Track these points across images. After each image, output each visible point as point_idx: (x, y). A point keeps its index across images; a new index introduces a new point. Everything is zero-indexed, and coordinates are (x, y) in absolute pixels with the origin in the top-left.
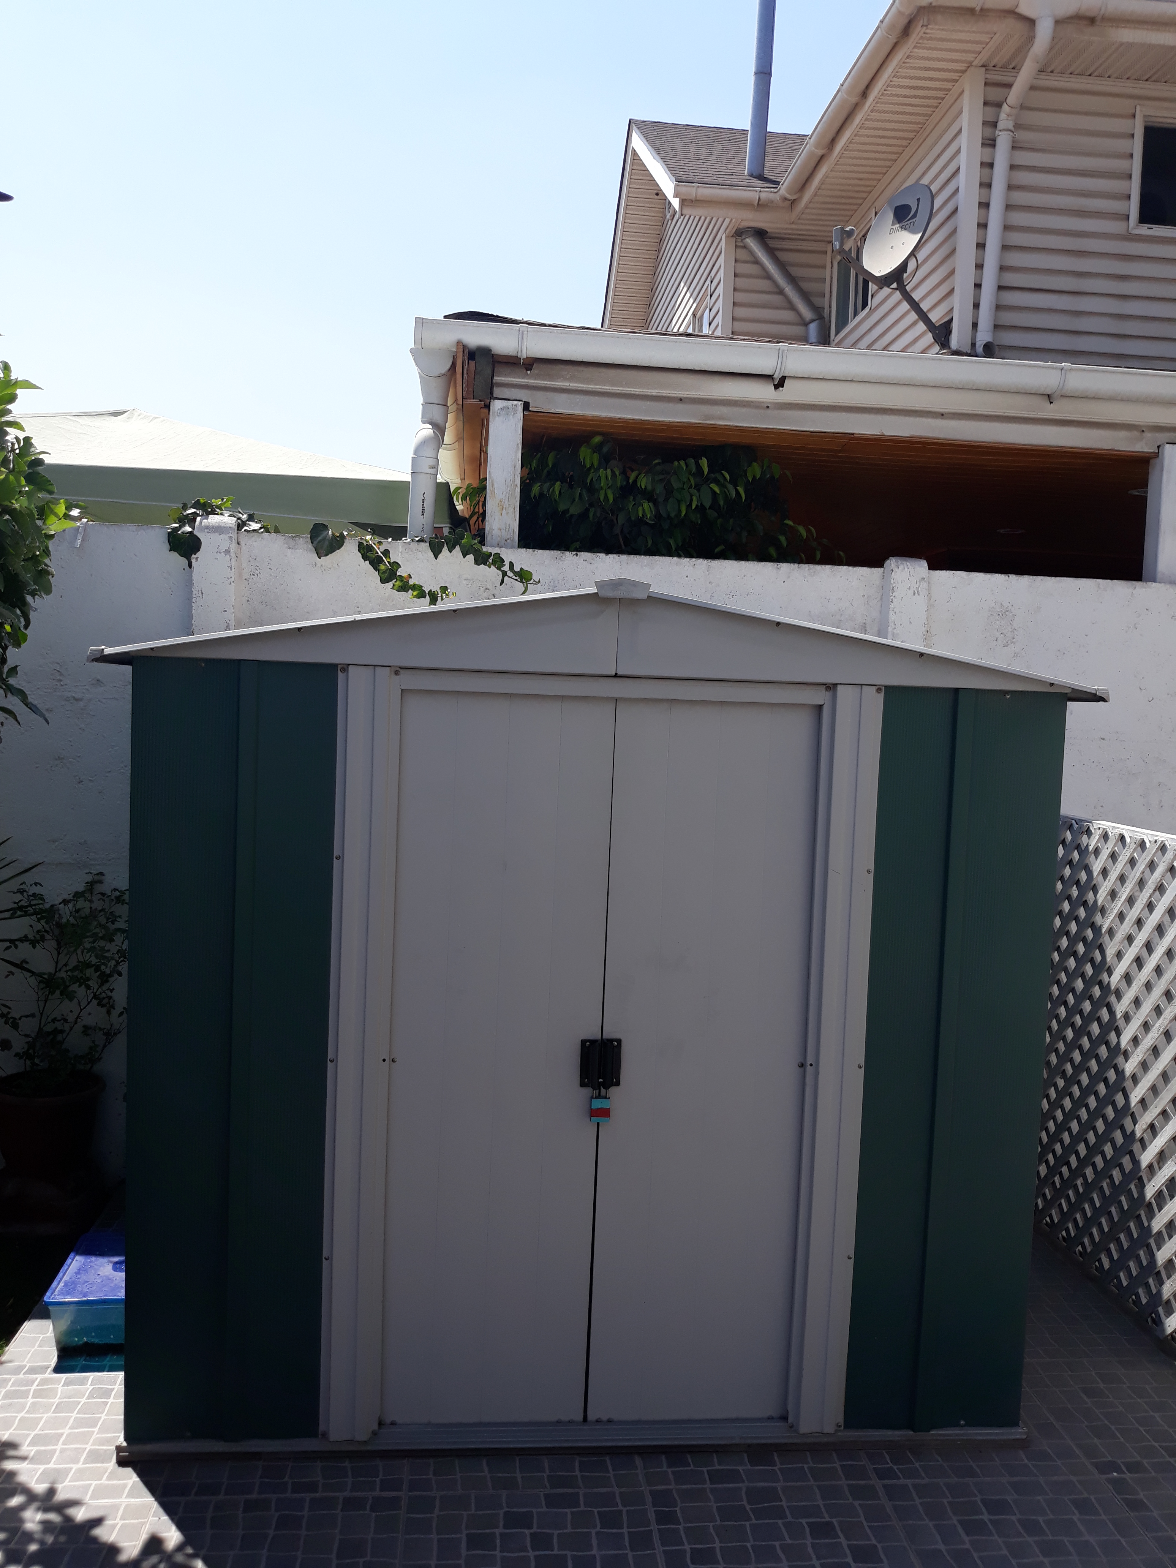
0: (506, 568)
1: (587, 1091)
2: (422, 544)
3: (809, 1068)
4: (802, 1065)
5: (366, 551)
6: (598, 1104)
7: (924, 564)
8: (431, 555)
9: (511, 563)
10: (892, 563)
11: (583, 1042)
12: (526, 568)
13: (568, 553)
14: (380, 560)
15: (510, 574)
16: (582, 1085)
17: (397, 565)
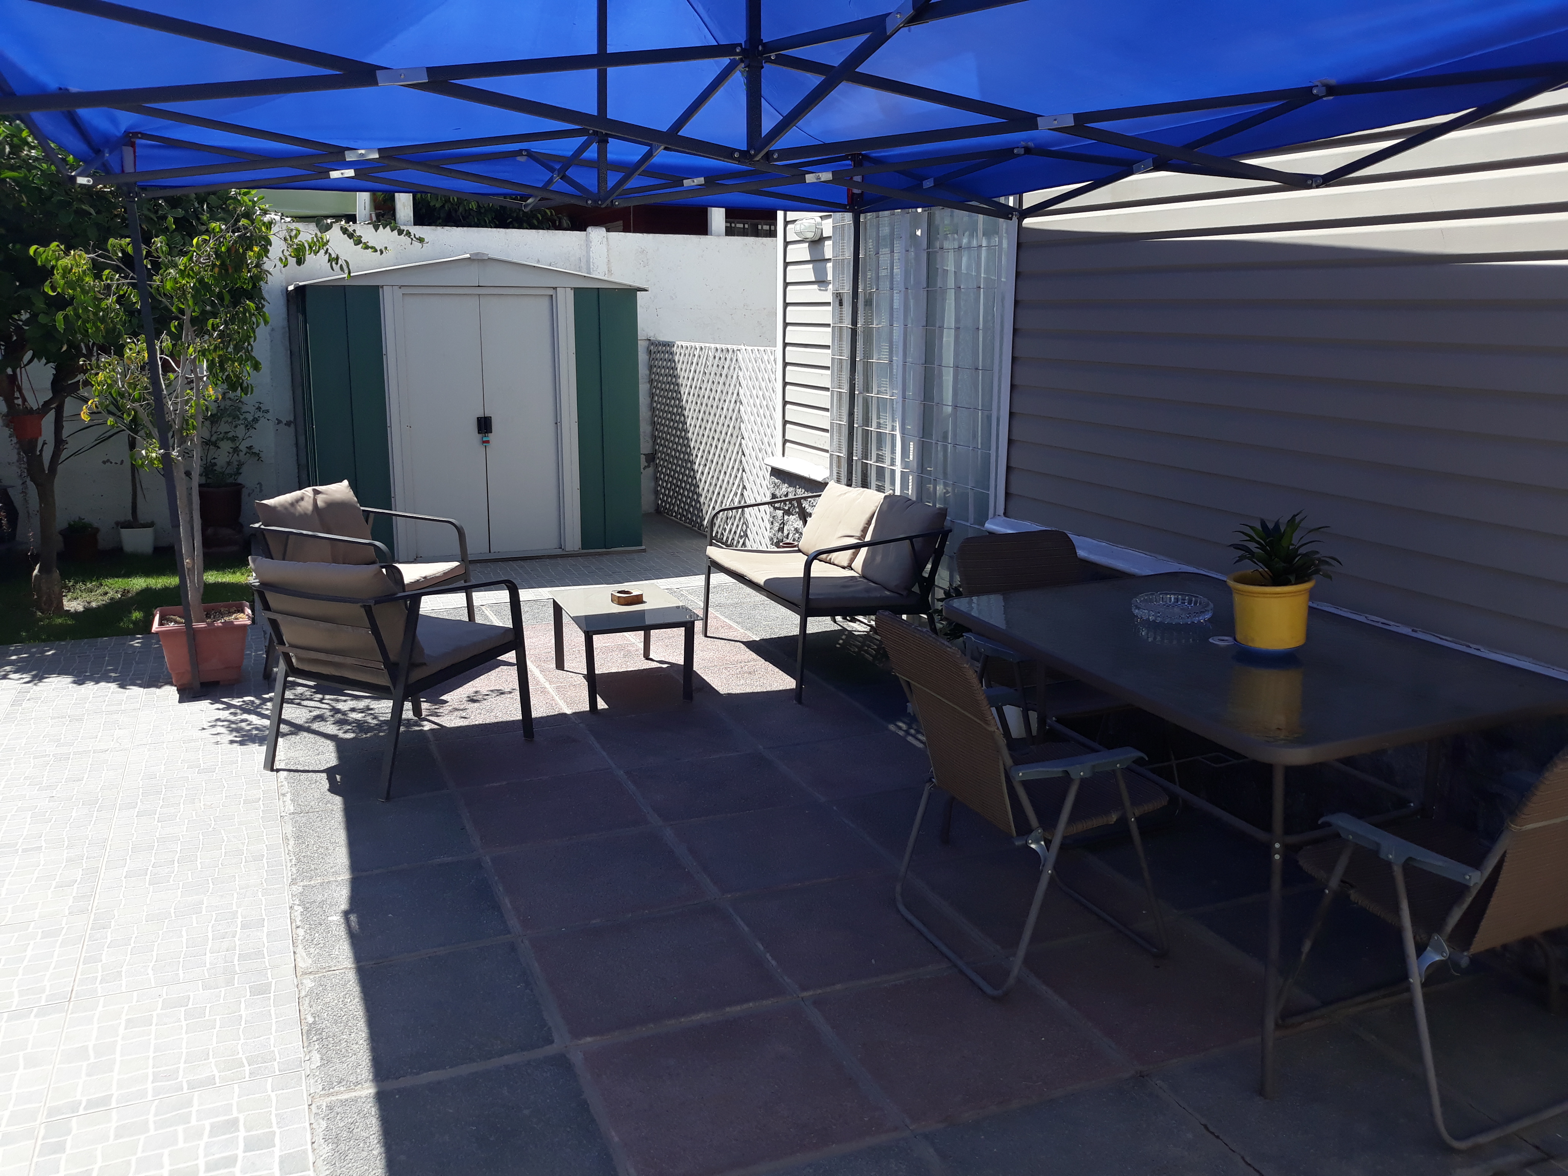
0: (412, 237)
1: (481, 435)
2: (369, 225)
3: (558, 424)
4: (556, 423)
5: (344, 231)
6: (485, 439)
7: (604, 229)
8: (374, 230)
9: (414, 235)
10: (589, 229)
11: (478, 418)
12: (421, 236)
13: (439, 227)
14: (352, 235)
15: (414, 239)
16: (479, 433)
17: (361, 237)
